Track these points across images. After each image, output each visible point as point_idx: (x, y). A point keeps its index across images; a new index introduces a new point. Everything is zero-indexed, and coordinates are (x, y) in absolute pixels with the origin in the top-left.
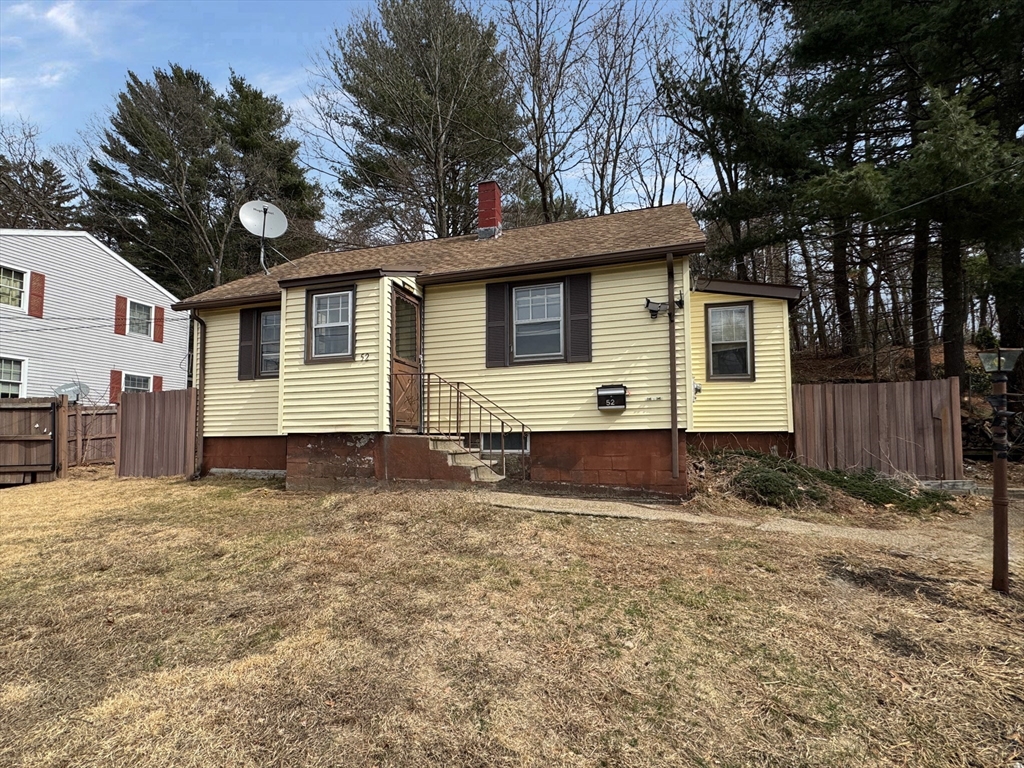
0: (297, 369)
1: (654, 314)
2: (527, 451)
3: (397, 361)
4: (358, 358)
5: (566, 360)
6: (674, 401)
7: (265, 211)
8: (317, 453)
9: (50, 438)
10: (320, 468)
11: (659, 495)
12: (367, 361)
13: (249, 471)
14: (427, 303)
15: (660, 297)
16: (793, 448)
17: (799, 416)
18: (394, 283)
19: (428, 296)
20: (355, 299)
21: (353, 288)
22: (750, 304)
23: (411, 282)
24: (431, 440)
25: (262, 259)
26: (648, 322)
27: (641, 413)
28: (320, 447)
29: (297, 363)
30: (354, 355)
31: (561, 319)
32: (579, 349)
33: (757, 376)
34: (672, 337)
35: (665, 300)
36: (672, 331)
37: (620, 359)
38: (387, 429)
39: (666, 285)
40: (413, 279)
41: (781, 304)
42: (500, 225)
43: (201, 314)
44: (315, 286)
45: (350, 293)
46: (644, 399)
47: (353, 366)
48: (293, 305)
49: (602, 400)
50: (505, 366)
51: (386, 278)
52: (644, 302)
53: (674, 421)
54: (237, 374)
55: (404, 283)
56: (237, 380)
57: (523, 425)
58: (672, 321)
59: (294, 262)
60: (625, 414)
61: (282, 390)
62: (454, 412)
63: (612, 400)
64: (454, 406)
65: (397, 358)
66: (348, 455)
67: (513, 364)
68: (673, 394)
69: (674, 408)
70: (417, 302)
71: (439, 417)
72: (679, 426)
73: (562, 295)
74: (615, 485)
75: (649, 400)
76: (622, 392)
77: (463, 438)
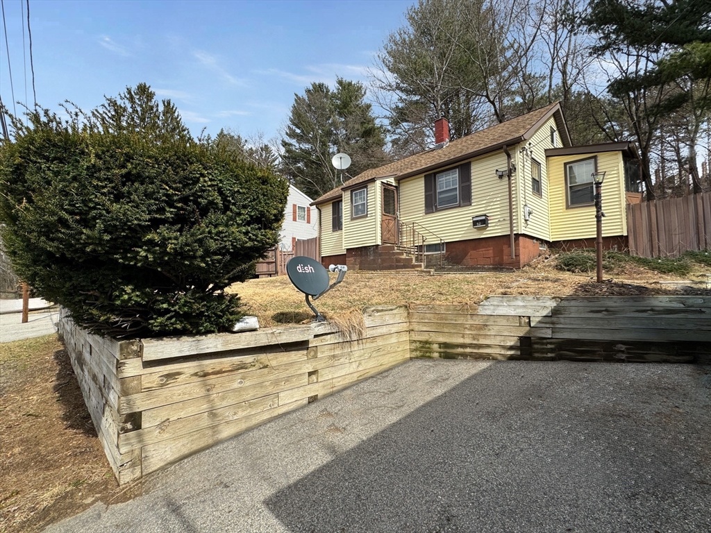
0: (348, 223)
1: (501, 177)
2: (444, 252)
3: (385, 215)
4: (369, 216)
5: (459, 206)
6: (511, 220)
7: (341, 158)
8: (356, 256)
9: (274, 261)
10: (357, 261)
11: (506, 268)
12: (372, 216)
14: (400, 188)
15: (504, 167)
16: (627, 246)
17: (631, 224)
18: (382, 182)
19: (401, 185)
20: (367, 191)
21: (366, 187)
22: (595, 157)
23: (392, 181)
24: (396, 246)
25: (341, 179)
26: (499, 181)
27: (496, 228)
29: (348, 220)
30: (367, 214)
31: (457, 186)
32: (465, 197)
34: (510, 187)
35: (506, 169)
36: (510, 184)
37: (485, 202)
38: (380, 244)
39: (506, 161)
40: (393, 179)
43: (319, 205)
44: (353, 188)
45: (365, 189)
46: (497, 220)
47: (367, 219)
48: (346, 196)
49: (475, 223)
50: (433, 212)
51: (377, 181)
52: (495, 172)
53: (511, 230)
54: (332, 229)
55: (387, 181)
56: (332, 232)
57: (441, 240)
58: (509, 179)
59: (356, 177)
60: (488, 229)
61: (344, 234)
62: (412, 237)
63: (481, 222)
64: (412, 234)
67: (437, 210)
68: (511, 216)
69: (511, 223)
70: (395, 189)
71: (406, 240)
72: (515, 232)
73: (457, 175)
74: (484, 265)
75: (499, 221)
76: (484, 218)
77: (416, 248)
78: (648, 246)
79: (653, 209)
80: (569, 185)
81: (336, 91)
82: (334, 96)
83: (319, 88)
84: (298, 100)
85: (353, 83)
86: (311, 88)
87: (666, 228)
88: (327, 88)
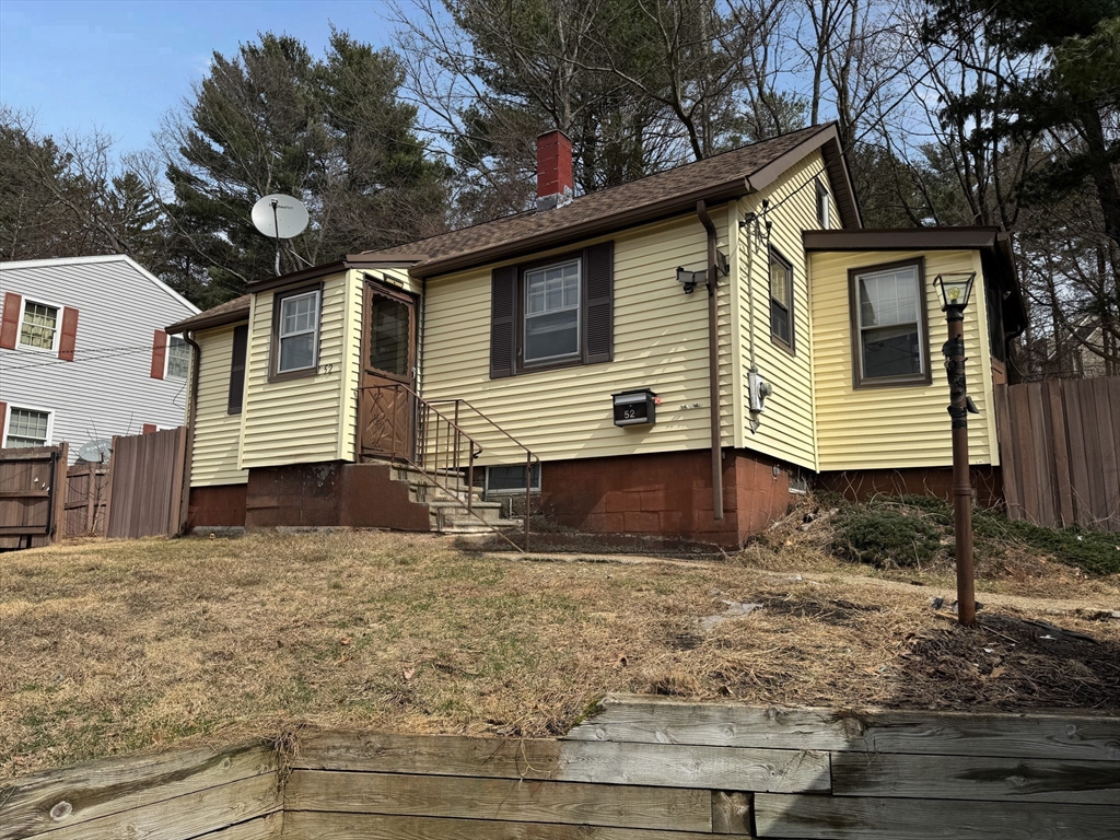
0: (260, 390)
1: (690, 287)
2: (538, 489)
3: (370, 373)
4: (322, 371)
5: (581, 362)
6: (714, 408)
7: (274, 206)
11: (702, 546)
12: (330, 373)
13: (233, 528)
14: (428, 301)
15: (697, 262)
18: (367, 276)
19: (429, 291)
20: (322, 300)
21: (319, 286)
22: (920, 261)
23: (401, 276)
24: (394, 468)
25: (277, 266)
26: (684, 299)
27: (675, 428)
29: (261, 382)
30: (317, 368)
31: (578, 306)
32: (598, 344)
33: (934, 376)
34: (712, 318)
35: (704, 266)
36: (712, 309)
37: (647, 354)
38: (350, 458)
39: (704, 246)
40: (405, 271)
41: (969, 257)
44: (283, 288)
45: (318, 293)
46: (677, 408)
47: (317, 380)
48: (261, 313)
49: (619, 412)
50: (511, 375)
51: (352, 271)
52: (674, 273)
53: (715, 438)
54: (226, 408)
55: (385, 276)
56: (226, 415)
57: (529, 453)
58: (711, 295)
60: (655, 430)
62: (452, 441)
63: (636, 410)
65: (373, 369)
67: (524, 370)
68: (714, 398)
69: (715, 418)
70: (411, 301)
71: (435, 450)
72: (724, 444)
73: (579, 275)
74: (644, 533)
75: (684, 409)
76: (642, 398)
77: (463, 474)
78: (1048, 497)
79: (1055, 400)
80: (860, 328)
81: (326, 63)
82: (321, 74)
83: (284, 50)
84: (222, 69)
85: (373, 51)
86: (259, 45)
87: (1089, 452)
88: (302, 53)
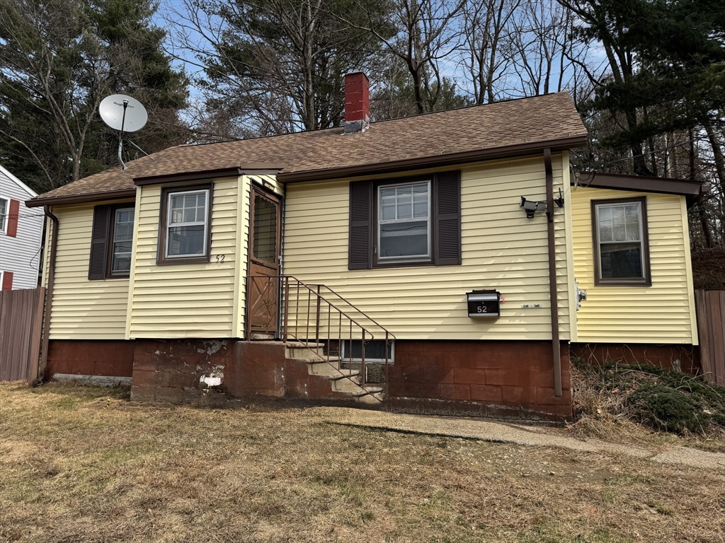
0: (148, 270)
1: (530, 214)
2: (391, 361)
3: (254, 262)
4: (213, 260)
5: (433, 263)
6: (554, 309)
7: (125, 105)
8: (164, 360)
10: (167, 376)
11: (540, 415)
12: (222, 262)
13: (94, 377)
14: (288, 202)
15: (537, 194)
16: (698, 363)
17: (704, 326)
18: (253, 182)
19: (289, 194)
20: (211, 198)
21: (210, 186)
22: (643, 200)
23: (271, 180)
24: (288, 347)
25: (120, 153)
26: (524, 221)
27: (517, 322)
28: (169, 354)
29: (148, 263)
30: (208, 256)
31: (428, 219)
32: (447, 250)
33: (653, 280)
34: (551, 239)
35: (543, 198)
36: (551, 232)
37: (492, 261)
38: (240, 335)
39: (543, 182)
40: (274, 177)
41: (678, 200)
42: (367, 118)
43: (55, 210)
44: (170, 184)
45: (207, 192)
46: (520, 306)
47: (208, 267)
48: (147, 203)
49: (472, 307)
50: (368, 268)
51: (244, 176)
52: (519, 200)
53: (555, 331)
54: (87, 274)
55: (264, 181)
56: (86, 280)
57: (387, 332)
58: (550, 221)
59: (153, 156)
60: (499, 322)
61: (132, 292)
62: (313, 317)
63: (485, 306)
64: (313, 310)
65: (255, 259)
66: (198, 363)
67: (377, 266)
68: (554, 301)
69: (554, 317)
70: (277, 201)
71: (298, 322)
72: (561, 338)
73: (429, 194)
74: (489, 402)
75: (526, 307)
76: (494, 298)
77: (323, 344)
80: (599, 242)
